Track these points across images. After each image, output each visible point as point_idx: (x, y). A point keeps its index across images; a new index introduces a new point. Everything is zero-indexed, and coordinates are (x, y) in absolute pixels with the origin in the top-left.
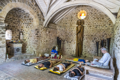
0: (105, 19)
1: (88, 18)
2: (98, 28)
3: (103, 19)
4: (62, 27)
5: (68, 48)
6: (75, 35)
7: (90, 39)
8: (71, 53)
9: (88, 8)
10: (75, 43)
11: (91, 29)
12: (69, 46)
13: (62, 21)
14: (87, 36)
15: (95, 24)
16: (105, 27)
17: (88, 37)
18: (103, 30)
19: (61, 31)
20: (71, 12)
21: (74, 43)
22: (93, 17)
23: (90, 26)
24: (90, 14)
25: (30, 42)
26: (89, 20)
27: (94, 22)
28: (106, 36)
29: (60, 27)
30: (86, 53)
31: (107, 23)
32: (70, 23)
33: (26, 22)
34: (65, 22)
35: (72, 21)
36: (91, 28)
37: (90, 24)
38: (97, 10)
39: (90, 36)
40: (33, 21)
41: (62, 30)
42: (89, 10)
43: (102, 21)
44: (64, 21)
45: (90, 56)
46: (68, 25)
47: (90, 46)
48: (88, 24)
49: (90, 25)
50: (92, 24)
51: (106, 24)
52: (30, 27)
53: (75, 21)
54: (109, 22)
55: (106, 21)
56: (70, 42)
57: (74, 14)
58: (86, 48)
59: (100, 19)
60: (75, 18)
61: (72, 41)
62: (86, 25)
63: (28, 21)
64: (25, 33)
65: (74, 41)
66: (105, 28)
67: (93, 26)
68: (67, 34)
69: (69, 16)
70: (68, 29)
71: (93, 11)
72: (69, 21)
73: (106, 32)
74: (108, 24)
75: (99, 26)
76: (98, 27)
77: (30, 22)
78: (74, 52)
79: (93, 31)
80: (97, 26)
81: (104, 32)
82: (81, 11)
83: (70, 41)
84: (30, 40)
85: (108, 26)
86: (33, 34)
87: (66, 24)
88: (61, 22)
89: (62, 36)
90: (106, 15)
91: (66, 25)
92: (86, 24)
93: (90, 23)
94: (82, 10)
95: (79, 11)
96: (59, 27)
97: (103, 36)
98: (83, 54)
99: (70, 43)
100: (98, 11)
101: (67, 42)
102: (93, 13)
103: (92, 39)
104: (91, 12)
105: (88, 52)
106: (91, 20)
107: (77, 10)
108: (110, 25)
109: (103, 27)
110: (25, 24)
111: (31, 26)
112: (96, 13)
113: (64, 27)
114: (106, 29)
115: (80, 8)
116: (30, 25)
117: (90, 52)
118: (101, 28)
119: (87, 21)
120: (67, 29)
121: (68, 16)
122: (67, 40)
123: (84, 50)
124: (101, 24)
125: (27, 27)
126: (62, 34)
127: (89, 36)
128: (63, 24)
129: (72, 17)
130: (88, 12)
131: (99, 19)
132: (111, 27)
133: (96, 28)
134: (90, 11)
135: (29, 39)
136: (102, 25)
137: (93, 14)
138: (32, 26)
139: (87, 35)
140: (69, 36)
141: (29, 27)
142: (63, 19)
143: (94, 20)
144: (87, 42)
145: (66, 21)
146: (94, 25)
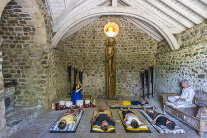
0: (145, 39)
1: (122, 36)
2: (136, 53)
3: (142, 39)
4: (75, 48)
5: (89, 86)
6: (101, 63)
7: (126, 69)
8: (96, 94)
9: (121, 21)
10: (103, 75)
11: (127, 54)
12: (92, 82)
13: (74, 36)
14: (121, 65)
15: (132, 45)
16: (145, 50)
17: (123, 66)
18: (143, 55)
19: (75, 55)
20: (92, 23)
21: (101, 76)
22: (129, 36)
23: (125, 49)
24: (123, 30)
25: (24, 81)
26: (124, 39)
27: (130, 43)
28: (147, 64)
29: (72, 48)
30: (122, 90)
31: (148, 45)
32: (92, 43)
33: (14, 34)
34: (81, 39)
35: (96, 39)
36: (126, 52)
37: (124, 45)
38: (134, 26)
39: (126, 64)
40: (33, 34)
41: (76, 53)
42: (122, 24)
43: (141, 42)
44: (79, 37)
45: (127, 95)
46: (88, 44)
47: (127, 80)
48: (122, 46)
49: (125, 47)
50: (128, 45)
51: (146, 46)
52: (24, 46)
53: (100, 39)
54: (149, 44)
55: (146, 43)
56: (93, 75)
57: (99, 27)
58: (121, 83)
59: (139, 38)
60: (100, 34)
61: (96, 72)
62: (119, 46)
63: (19, 32)
64: (9, 61)
65: (100, 73)
66: (145, 52)
67: (130, 49)
68: (87, 62)
69: (89, 29)
70: (88, 52)
71: (129, 26)
72: (89, 37)
73: (146, 58)
74: (149, 47)
75: (138, 49)
76: (136, 50)
77: (26, 34)
78: (100, 91)
79: (129, 56)
80: (135, 48)
81: (145, 57)
82: (109, 24)
83: (93, 73)
84: (24, 76)
85: (149, 49)
86: (33, 63)
87: (84, 42)
88: (72, 39)
89: (77, 64)
90: (146, 34)
91: (83, 45)
92: (119, 44)
93: (124, 43)
94: (111, 21)
95: (107, 23)
96: (70, 48)
97: (144, 64)
98: (116, 93)
99: (93, 77)
100: (136, 27)
101: (88, 75)
102: (128, 29)
103: (129, 68)
104: (125, 28)
105: (125, 88)
106: (127, 40)
107: (104, 20)
108: (151, 48)
109: (143, 50)
110: (8, 39)
111: (26, 43)
112: (132, 30)
113: (80, 48)
114: (147, 53)
115: (108, 19)
116: (23, 42)
117: (127, 89)
118: (140, 51)
119: (119, 40)
120: (86, 52)
121: (87, 30)
122: (86, 72)
123: (117, 87)
124: (140, 46)
125: (12, 46)
126: (75, 61)
127: (124, 63)
128: (79, 42)
129: (94, 32)
130: (121, 26)
131: (136, 38)
132: (152, 51)
133: (134, 51)
134: (124, 26)
135: (21, 74)
136: (141, 48)
137: (128, 31)
138: (31, 45)
139: (121, 63)
140: (91, 65)
141: (20, 46)
142: (78, 34)
143: (131, 40)
144: (122, 73)
145: (83, 38)
146: (131, 47)
